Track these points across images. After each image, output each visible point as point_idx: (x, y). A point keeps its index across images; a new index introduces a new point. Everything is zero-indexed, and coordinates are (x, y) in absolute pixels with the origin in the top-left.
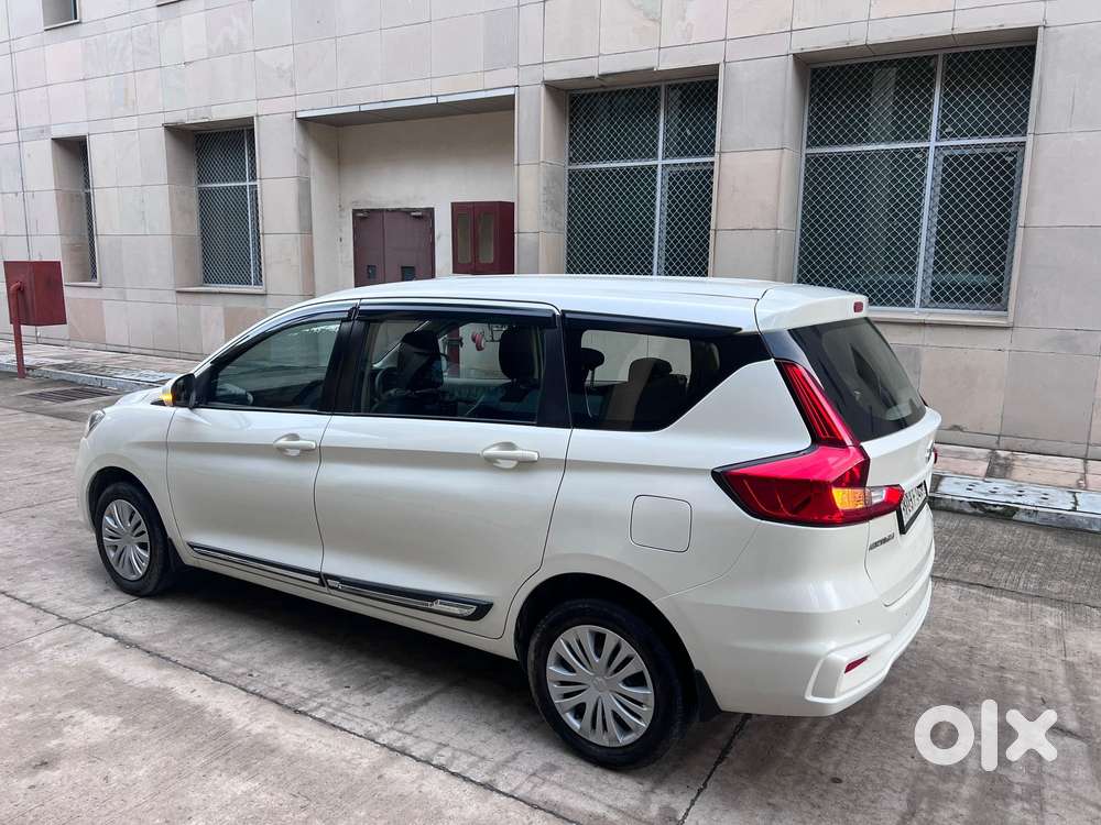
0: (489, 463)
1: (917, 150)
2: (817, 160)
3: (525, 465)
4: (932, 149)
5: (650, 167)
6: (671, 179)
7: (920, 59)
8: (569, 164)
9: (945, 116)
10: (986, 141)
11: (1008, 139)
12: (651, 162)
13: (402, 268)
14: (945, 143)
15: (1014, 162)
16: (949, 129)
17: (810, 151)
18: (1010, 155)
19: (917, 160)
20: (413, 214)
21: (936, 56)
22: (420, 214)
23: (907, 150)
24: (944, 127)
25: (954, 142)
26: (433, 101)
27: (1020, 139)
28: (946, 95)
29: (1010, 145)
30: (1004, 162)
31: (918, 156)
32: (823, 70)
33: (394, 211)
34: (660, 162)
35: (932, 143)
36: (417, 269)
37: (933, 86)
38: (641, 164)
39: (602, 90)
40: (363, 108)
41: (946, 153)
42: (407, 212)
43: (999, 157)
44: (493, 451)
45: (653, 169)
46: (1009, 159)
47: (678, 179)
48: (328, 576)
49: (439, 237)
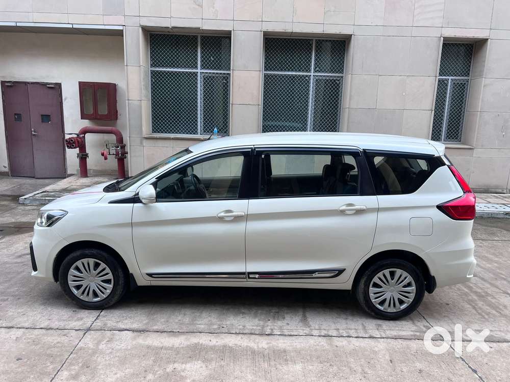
0: (342, 213)
1: (307, 76)
2: (269, 76)
3: (359, 212)
4: (312, 76)
5: (194, 73)
6: (205, 79)
7: (307, 40)
8: (151, 67)
9: (316, 64)
10: (330, 74)
11: (337, 75)
12: (194, 71)
13: (42, 115)
14: (316, 74)
15: (339, 83)
16: (318, 69)
17: (266, 72)
18: (338, 81)
19: (306, 80)
20: (48, 86)
21: (313, 40)
22: (53, 86)
23: (303, 76)
24: (316, 68)
25: (320, 74)
26: (70, 26)
27: (341, 75)
28: (317, 55)
29: (338, 77)
30: (336, 83)
31: (307, 78)
32: (270, 39)
33: (33, 83)
34: (199, 70)
35: (312, 74)
36: (51, 116)
37: (312, 51)
38: (189, 71)
39: (168, 33)
40: (19, 24)
41: (317, 78)
42: (44, 85)
43: (335, 81)
44: (344, 208)
45: (196, 74)
46: (338, 82)
47: (208, 79)
48: (250, 273)
49: (65, 99)
